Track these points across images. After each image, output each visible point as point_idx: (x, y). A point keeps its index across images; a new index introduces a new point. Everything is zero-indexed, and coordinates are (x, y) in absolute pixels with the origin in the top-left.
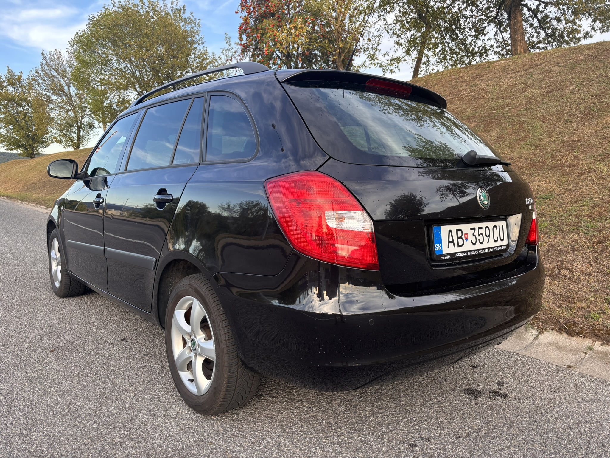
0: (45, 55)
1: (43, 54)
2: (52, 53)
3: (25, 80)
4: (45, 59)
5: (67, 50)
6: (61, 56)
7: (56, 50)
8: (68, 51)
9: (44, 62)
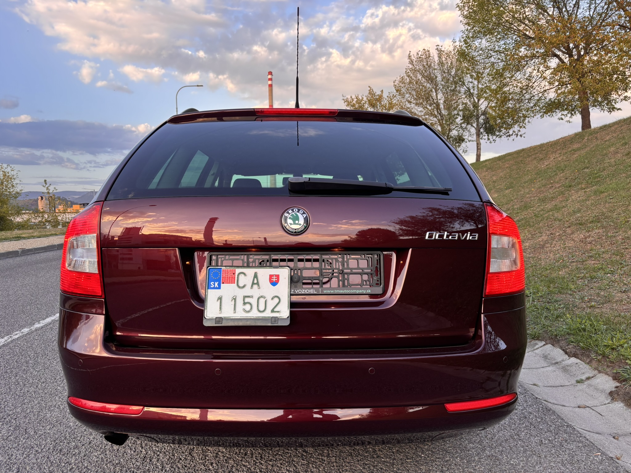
0: (413, 58)
1: (409, 57)
2: (420, 53)
3: (386, 99)
4: (411, 62)
5: (436, 47)
6: (429, 56)
7: (424, 50)
8: (437, 49)
9: (411, 66)
